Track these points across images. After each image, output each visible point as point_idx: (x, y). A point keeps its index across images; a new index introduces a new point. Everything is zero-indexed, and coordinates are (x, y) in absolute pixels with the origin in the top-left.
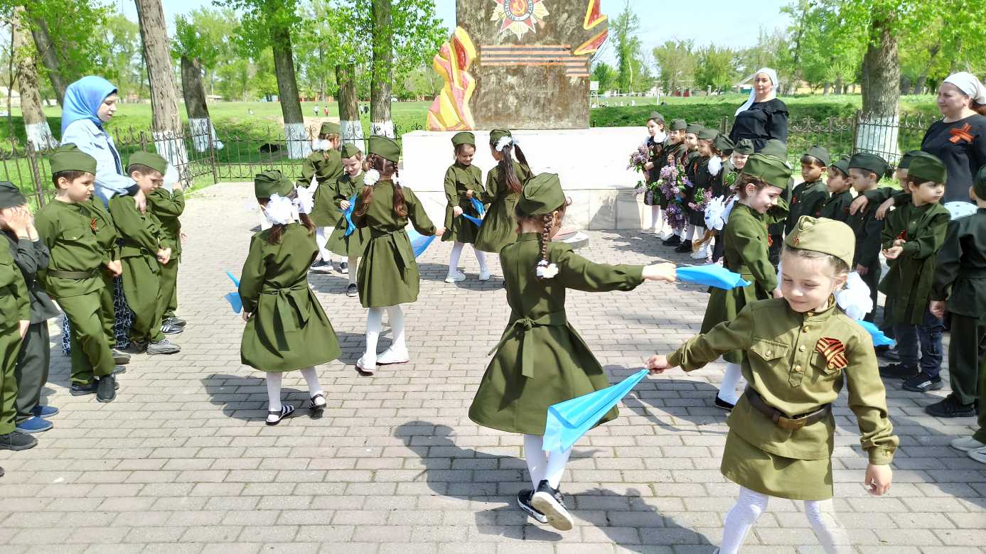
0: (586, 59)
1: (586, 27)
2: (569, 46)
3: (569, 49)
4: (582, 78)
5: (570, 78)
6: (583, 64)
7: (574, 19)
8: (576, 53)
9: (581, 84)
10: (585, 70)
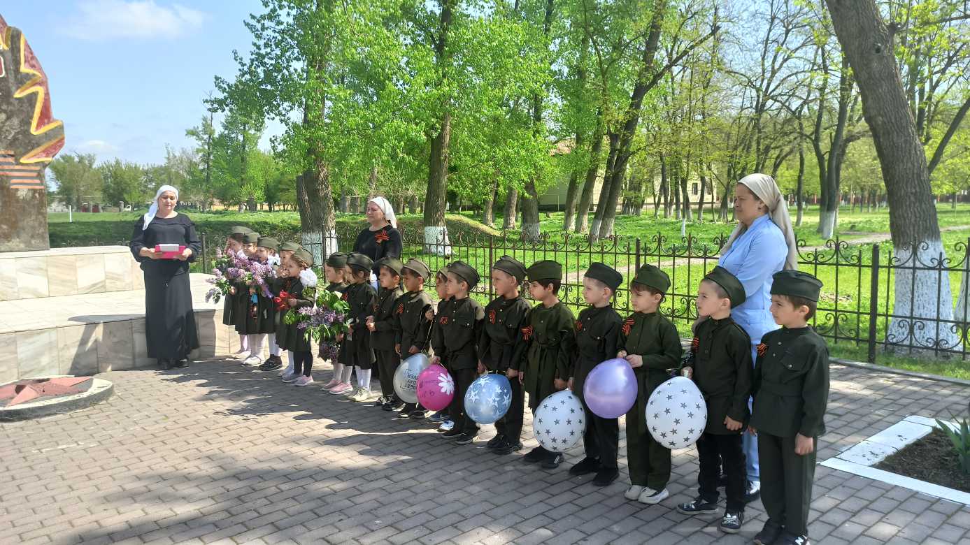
0: (38, 168)
1: (33, 131)
2: (12, 153)
3: (12, 156)
4: (35, 191)
5: (17, 190)
6: (35, 174)
7: (15, 121)
8: (23, 160)
9: (34, 197)
10: (38, 181)
